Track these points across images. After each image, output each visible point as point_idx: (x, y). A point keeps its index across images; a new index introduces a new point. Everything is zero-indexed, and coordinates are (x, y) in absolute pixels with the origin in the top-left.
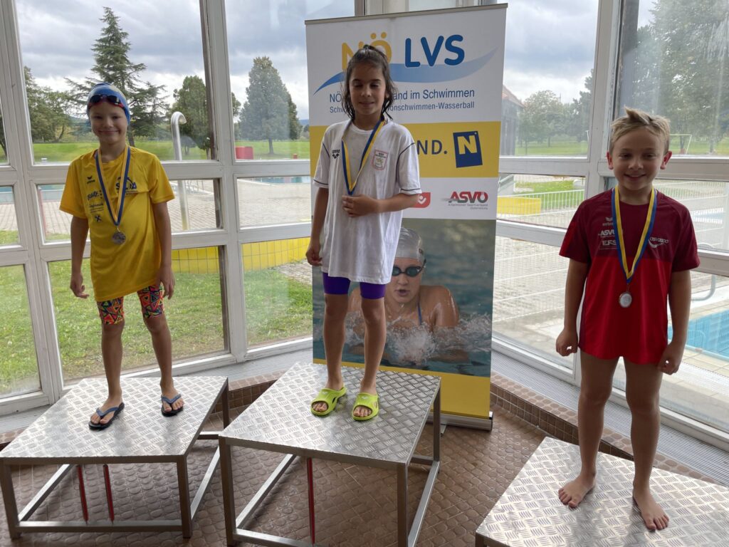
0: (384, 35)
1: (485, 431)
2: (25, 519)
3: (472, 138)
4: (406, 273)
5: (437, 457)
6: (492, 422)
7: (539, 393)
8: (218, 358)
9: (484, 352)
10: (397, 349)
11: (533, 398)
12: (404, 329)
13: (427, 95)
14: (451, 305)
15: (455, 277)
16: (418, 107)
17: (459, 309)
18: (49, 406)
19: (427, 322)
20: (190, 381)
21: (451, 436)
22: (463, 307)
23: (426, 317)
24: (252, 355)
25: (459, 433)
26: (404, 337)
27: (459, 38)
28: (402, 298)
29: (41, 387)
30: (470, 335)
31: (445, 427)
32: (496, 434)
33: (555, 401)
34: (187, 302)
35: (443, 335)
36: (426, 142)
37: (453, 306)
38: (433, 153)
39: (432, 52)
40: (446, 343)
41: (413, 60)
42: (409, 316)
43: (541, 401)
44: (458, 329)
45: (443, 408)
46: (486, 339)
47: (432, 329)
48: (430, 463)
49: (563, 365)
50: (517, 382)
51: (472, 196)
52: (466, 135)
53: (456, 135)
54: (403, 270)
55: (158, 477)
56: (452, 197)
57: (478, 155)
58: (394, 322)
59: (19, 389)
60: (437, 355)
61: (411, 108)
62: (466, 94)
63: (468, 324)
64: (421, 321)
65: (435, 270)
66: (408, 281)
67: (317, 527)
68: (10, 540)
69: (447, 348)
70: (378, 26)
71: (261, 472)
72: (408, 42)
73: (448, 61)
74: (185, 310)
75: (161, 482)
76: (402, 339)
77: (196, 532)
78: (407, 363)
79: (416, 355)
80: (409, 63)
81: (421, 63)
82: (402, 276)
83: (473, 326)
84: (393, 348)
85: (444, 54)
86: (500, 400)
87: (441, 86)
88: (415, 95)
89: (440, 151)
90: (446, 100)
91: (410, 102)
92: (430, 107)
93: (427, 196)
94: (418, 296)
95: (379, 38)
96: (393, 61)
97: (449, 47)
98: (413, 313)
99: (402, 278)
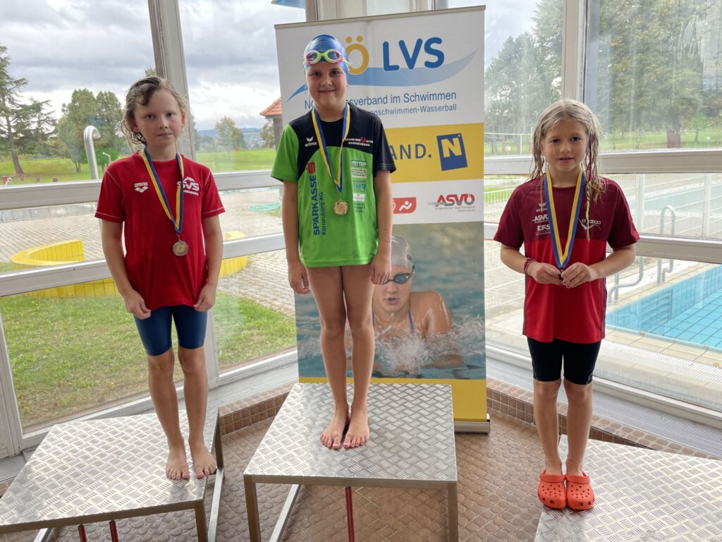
0: (360, 39)
1: (484, 434)
3: (456, 140)
4: (394, 280)
6: (490, 425)
9: (478, 354)
10: (389, 359)
13: (408, 99)
14: (443, 310)
15: (445, 281)
16: (400, 111)
19: (418, 328)
22: (455, 311)
23: (417, 324)
24: (224, 379)
27: (438, 41)
28: (392, 307)
32: (495, 435)
36: (409, 146)
37: (445, 311)
38: (417, 157)
39: (411, 56)
41: (391, 64)
42: (399, 325)
47: (424, 336)
51: (459, 198)
52: (450, 138)
53: (440, 138)
54: (391, 278)
56: (439, 201)
57: (463, 157)
58: (384, 332)
60: (431, 362)
61: (392, 112)
62: (448, 96)
64: (412, 328)
65: (425, 276)
66: (397, 288)
69: (440, 355)
70: (354, 30)
72: (386, 45)
73: (428, 64)
76: (393, 349)
78: (400, 373)
80: (387, 67)
81: (401, 67)
82: (390, 284)
84: (384, 358)
85: (424, 57)
87: (422, 90)
88: (395, 99)
89: (424, 155)
90: (428, 103)
91: (391, 106)
92: (411, 111)
93: (413, 200)
94: (409, 302)
95: (354, 41)
96: (371, 65)
97: (429, 50)
98: (404, 321)
99: (391, 286)
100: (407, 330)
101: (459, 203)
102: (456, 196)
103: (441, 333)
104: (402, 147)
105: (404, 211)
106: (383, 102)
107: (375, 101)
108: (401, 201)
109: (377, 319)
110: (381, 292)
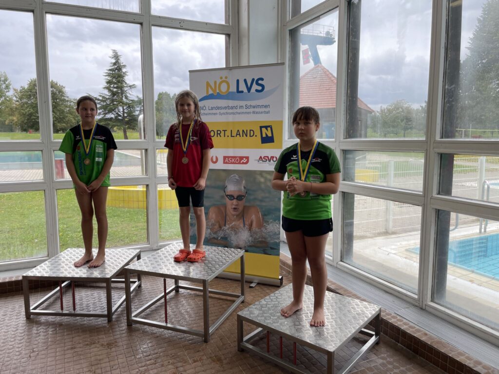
0: (226, 78)
1: (277, 286)
2: (34, 309)
3: (269, 129)
4: (237, 199)
5: (243, 294)
6: (281, 282)
8: (143, 246)
12: (236, 229)
13: (247, 107)
14: (260, 216)
15: (261, 201)
16: (243, 113)
17: (263, 218)
19: (247, 225)
21: (257, 288)
22: (265, 217)
23: (247, 223)
24: (161, 245)
25: (263, 287)
27: (262, 79)
28: (235, 212)
29: (48, 255)
30: (269, 232)
31: (255, 284)
35: (256, 233)
36: (247, 131)
38: (250, 136)
39: (249, 86)
41: (240, 90)
42: (238, 222)
47: (250, 229)
51: (270, 158)
52: (266, 127)
53: (261, 127)
54: (235, 197)
56: (260, 159)
57: (272, 137)
58: (231, 225)
60: (253, 244)
61: (239, 113)
62: (266, 107)
64: (244, 225)
66: (238, 203)
68: (25, 319)
72: (238, 81)
73: (257, 91)
80: (238, 91)
81: (244, 91)
82: (235, 200)
85: (255, 87)
87: (253, 103)
88: (241, 107)
89: (253, 135)
90: (256, 110)
91: (239, 110)
92: (248, 113)
93: (247, 158)
94: (243, 211)
95: (224, 79)
96: (231, 90)
97: (258, 84)
98: (241, 220)
99: (235, 202)
100: (242, 225)
101: (270, 161)
102: (268, 157)
103: (259, 229)
104: (243, 131)
105: (243, 163)
107: (232, 108)
108: (241, 158)
109: (228, 218)
110: (231, 204)
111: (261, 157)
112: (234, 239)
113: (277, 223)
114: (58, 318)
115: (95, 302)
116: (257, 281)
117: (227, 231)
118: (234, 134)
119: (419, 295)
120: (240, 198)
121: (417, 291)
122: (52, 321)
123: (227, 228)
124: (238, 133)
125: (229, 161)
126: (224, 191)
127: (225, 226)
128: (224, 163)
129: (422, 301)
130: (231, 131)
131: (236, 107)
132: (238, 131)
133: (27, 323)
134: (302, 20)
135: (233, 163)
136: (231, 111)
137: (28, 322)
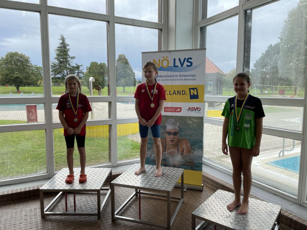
0: (167, 57)
1: (200, 191)
2: (46, 211)
3: (195, 90)
5: (182, 197)
6: (203, 188)
7: (220, 178)
8: (107, 164)
9: (200, 162)
11: (218, 180)
12: (172, 154)
13: (180, 76)
14: (189, 146)
15: (190, 136)
16: (178, 80)
17: (191, 147)
18: (50, 178)
19: (180, 152)
20: (99, 169)
21: (188, 192)
22: (192, 146)
23: (180, 150)
24: (118, 164)
25: (191, 191)
26: (172, 157)
27: (191, 59)
28: (172, 143)
29: (47, 172)
30: (195, 156)
31: (186, 189)
32: (204, 192)
33: (225, 181)
34: (92, 148)
36: (180, 91)
38: (182, 94)
39: (182, 63)
40: (187, 159)
41: (176, 65)
42: (174, 150)
43: (221, 181)
44: (191, 154)
45: (185, 182)
46: (200, 158)
47: (182, 154)
48: (180, 199)
49: (229, 169)
50: (213, 175)
51: (195, 108)
52: (193, 89)
53: (190, 89)
54: (172, 133)
55: (88, 201)
56: (189, 109)
57: (197, 95)
58: (169, 151)
59: (40, 172)
60: (184, 163)
61: (175, 80)
62: (193, 76)
63: (194, 152)
64: (178, 151)
66: (174, 137)
67: (141, 217)
68: (41, 218)
70: (165, 55)
71: (122, 201)
72: (175, 59)
73: (187, 66)
74: (92, 151)
75: (89, 203)
77: (102, 217)
79: (176, 163)
80: (175, 66)
81: (179, 66)
82: (172, 135)
83: (196, 153)
85: (186, 63)
86: (207, 181)
87: (185, 73)
88: (177, 76)
89: (184, 94)
90: (187, 78)
91: (175, 78)
92: (181, 80)
93: (180, 108)
94: (178, 142)
95: (165, 58)
96: (170, 65)
97: (188, 61)
98: (176, 148)
99: (172, 136)
100: (177, 152)
101: (195, 110)
102: (194, 108)
104: (178, 91)
105: (178, 112)
106: (173, 77)
107: (171, 76)
108: (176, 108)
109: (167, 147)
110: (169, 138)
111: (190, 108)
112: (171, 161)
113: (200, 150)
114: (64, 217)
115: (85, 204)
116: (186, 188)
117: (167, 155)
118: (172, 93)
119: (298, 196)
120: (175, 134)
121: (297, 194)
122: (59, 219)
123: (166, 153)
124: (174, 93)
125: (168, 110)
126: (165, 130)
127: (165, 152)
128: (165, 111)
129: (301, 200)
130: (170, 91)
131: (173, 76)
132: (174, 91)
133: (42, 221)
134: (207, 22)
135: (171, 112)
136: (169, 78)
137: (44, 220)
